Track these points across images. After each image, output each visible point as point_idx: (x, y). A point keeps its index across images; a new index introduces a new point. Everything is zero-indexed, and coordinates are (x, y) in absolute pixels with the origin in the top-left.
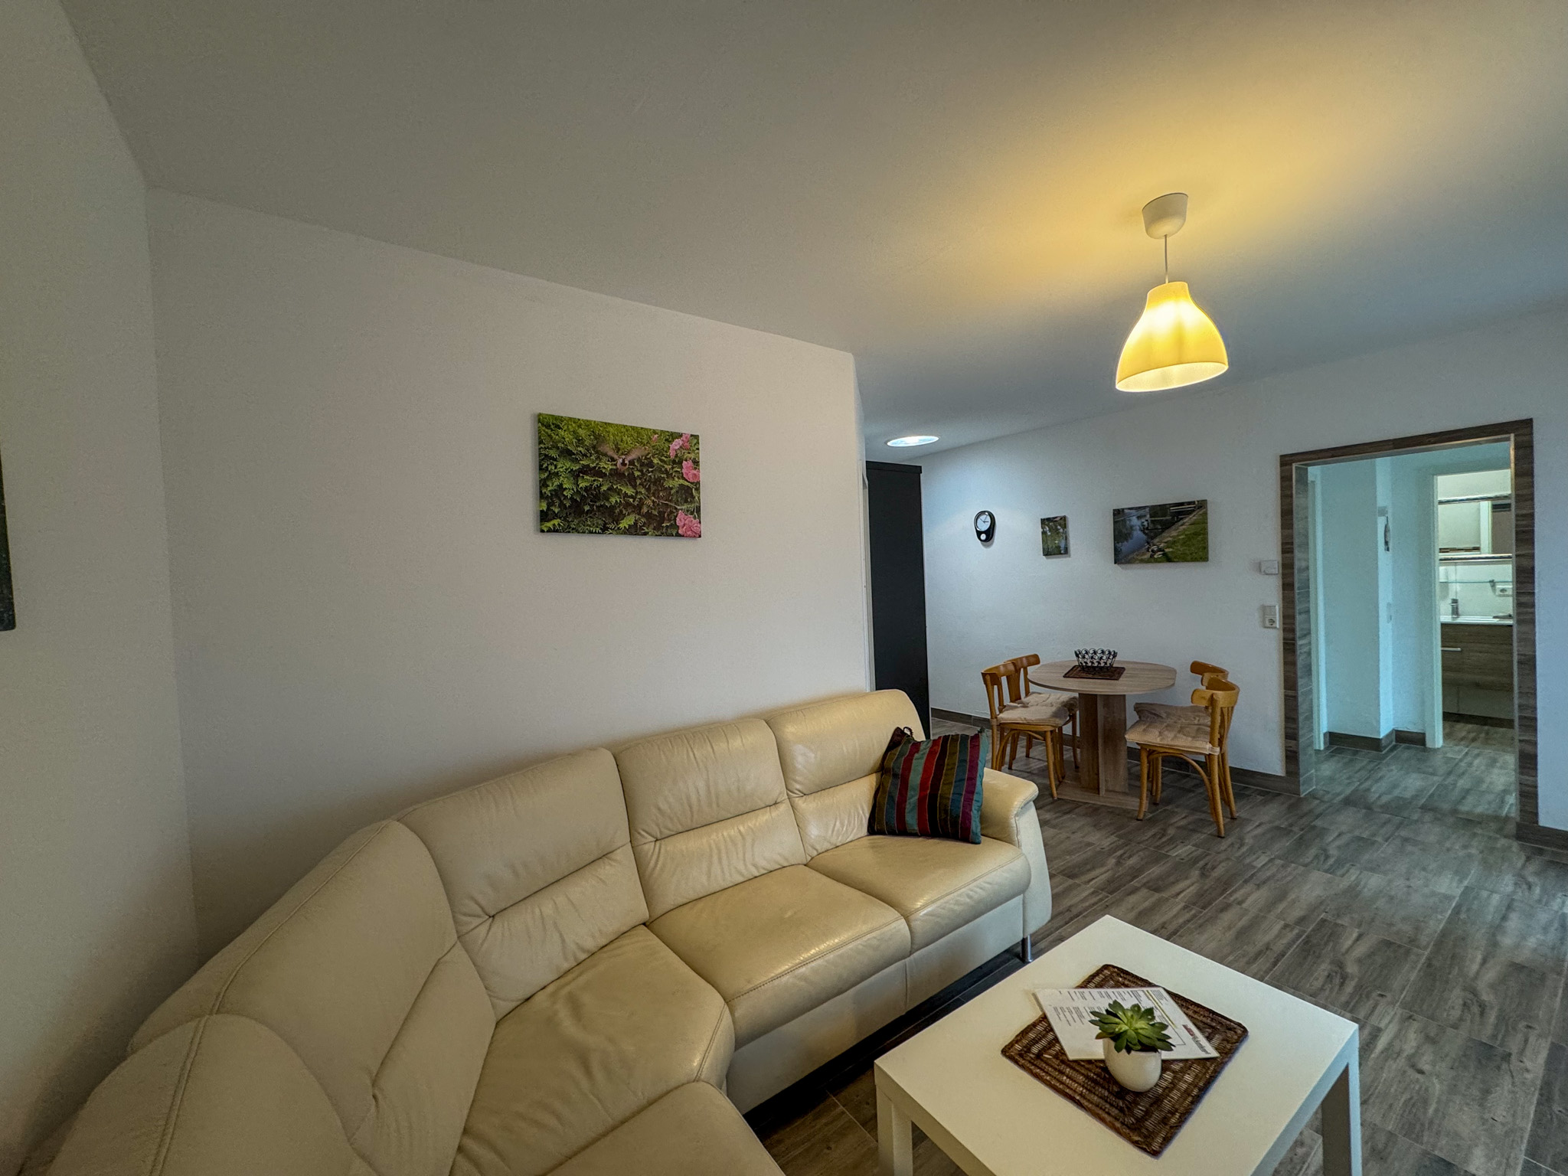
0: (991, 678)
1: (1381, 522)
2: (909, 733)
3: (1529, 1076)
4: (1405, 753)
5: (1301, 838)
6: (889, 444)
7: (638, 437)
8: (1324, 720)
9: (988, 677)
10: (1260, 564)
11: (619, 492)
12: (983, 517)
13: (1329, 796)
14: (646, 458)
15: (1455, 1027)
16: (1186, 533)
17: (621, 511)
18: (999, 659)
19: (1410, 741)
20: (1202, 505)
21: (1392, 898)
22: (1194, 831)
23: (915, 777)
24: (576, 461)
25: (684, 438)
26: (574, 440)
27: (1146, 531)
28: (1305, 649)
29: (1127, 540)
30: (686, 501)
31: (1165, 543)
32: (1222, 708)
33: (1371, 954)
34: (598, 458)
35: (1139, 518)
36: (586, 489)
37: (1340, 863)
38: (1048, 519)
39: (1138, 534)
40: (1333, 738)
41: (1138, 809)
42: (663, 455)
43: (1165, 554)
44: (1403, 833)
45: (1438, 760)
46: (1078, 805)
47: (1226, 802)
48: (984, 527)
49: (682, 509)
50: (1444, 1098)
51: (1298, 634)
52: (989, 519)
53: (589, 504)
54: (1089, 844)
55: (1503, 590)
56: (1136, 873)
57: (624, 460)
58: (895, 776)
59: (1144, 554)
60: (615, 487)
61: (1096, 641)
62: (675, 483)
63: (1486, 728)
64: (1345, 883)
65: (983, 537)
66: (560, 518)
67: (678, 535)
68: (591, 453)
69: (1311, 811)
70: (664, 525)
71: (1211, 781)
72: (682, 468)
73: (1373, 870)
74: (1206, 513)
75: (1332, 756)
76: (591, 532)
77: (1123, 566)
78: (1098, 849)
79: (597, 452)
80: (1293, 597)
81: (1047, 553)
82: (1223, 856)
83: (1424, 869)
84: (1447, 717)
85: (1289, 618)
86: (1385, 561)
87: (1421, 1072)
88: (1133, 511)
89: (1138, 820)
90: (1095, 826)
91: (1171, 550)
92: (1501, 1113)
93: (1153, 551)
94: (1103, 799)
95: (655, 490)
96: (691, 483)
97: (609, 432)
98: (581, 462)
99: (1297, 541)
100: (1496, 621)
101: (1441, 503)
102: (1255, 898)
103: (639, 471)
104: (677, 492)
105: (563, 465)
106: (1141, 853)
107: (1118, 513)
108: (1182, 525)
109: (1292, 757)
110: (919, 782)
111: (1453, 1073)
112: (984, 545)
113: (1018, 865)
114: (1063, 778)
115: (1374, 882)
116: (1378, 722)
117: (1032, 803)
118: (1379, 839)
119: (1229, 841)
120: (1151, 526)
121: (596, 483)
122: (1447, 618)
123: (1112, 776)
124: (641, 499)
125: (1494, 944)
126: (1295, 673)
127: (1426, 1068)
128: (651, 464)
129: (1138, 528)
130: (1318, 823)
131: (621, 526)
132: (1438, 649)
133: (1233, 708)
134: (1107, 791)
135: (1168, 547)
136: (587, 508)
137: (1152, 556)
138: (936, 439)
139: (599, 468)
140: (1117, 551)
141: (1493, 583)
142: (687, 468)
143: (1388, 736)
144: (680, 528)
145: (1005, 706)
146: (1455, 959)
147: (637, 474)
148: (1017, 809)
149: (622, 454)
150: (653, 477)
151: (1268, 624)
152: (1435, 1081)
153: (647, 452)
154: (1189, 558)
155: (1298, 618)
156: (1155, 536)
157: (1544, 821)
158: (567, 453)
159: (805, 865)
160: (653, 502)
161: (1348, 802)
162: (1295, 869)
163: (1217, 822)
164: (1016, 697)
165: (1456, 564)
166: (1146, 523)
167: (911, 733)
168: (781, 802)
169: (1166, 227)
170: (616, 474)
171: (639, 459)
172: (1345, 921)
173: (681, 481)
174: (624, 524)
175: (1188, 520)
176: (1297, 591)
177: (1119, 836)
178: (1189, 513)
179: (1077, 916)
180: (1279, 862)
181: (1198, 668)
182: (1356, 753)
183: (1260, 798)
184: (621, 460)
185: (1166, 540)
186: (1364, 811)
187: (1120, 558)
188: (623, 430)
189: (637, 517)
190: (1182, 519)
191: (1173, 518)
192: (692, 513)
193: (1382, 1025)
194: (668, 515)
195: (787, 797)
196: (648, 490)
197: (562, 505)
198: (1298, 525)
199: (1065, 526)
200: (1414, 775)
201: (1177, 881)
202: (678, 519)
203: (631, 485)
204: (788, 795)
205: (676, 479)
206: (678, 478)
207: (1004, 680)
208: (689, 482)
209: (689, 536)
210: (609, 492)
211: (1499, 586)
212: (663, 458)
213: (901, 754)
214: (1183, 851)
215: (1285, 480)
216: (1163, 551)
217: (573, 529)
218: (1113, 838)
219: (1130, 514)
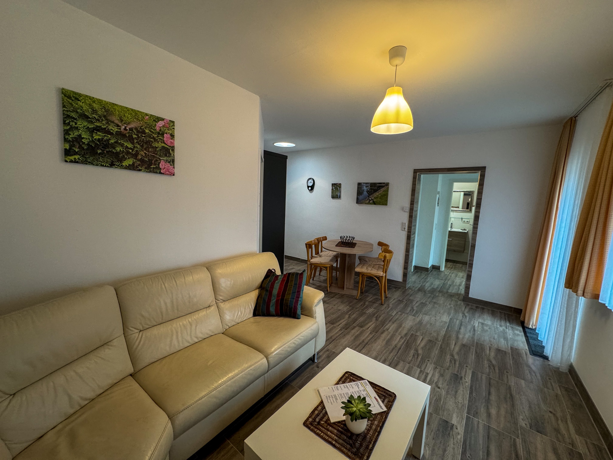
0: (309, 246)
1: (438, 196)
2: (274, 271)
3: (467, 384)
4: (435, 272)
5: (406, 303)
6: (275, 144)
7: (135, 115)
8: (414, 262)
9: (308, 245)
10: (403, 207)
11: (122, 145)
12: (310, 181)
13: (414, 288)
14: (140, 128)
15: (448, 369)
16: (381, 194)
17: (124, 156)
18: (312, 238)
19: (436, 268)
20: (387, 184)
21: (431, 324)
22: (374, 303)
23: (275, 291)
24: (92, 122)
25: (165, 121)
26: (90, 110)
27: (368, 192)
28: (413, 239)
29: (361, 195)
30: (166, 156)
31: (374, 197)
32: (387, 260)
33: (425, 345)
34: (107, 123)
35: (366, 187)
36: (99, 140)
37: (417, 312)
38: (334, 184)
39: (365, 193)
40: (416, 267)
41: (356, 295)
42: (152, 128)
43: (373, 202)
44: (434, 301)
45: (442, 275)
46: (336, 294)
47: (385, 292)
48: (310, 184)
49: (163, 160)
50: (445, 397)
51: (412, 233)
52: (312, 181)
53: (101, 149)
54: (340, 310)
55: (464, 221)
56: (355, 320)
57: (125, 127)
58: (267, 290)
59: (366, 201)
60: (119, 142)
61: (347, 233)
62: (160, 145)
63: (455, 264)
64: (418, 320)
65: (310, 188)
66: (79, 155)
67: (160, 173)
68: (102, 120)
69: (409, 294)
70: (152, 167)
71: (381, 285)
72: (163, 137)
73: (426, 314)
74: (388, 188)
75: (415, 274)
76: (103, 166)
77: (359, 205)
78: (343, 312)
79: (107, 120)
80: (412, 220)
81: (333, 197)
82: (383, 312)
83: (439, 313)
84: (447, 261)
85: (410, 227)
86: (437, 208)
87: (439, 388)
88: (364, 184)
89: (356, 299)
90: (342, 302)
91: (376, 200)
92: (460, 399)
93: (370, 200)
94: (346, 292)
95: (147, 147)
96: (169, 146)
97: (115, 109)
98: (95, 124)
99: (415, 201)
100: (461, 231)
101: (454, 191)
102: (392, 327)
103: (136, 135)
104: (161, 150)
105: (81, 124)
106: (357, 313)
107: (359, 184)
108: (381, 191)
109: (405, 275)
110: (276, 293)
111: (448, 386)
112: (310, 192)
113: (315, 327)
114: (332, 283)
115: (426, 318)
116: (429, 262)
117: (322, 300)
118: (428, 303)
119: (385, 306)
120: (370, 190)
121: (106, 138)
122: (449, 229)
123: (349, 283)
124: (137, 151)
125: (457, 338)
126: (409, 247)
127: (440, 386)
128: (144, 132)
129: (365, 191)
130: (411, 298)
131: (124, 164)
132: (447, 239)
133: (391, 259)
134: (347, 288)
135: (375, 199)
136: (99, 151)
137: (369, 202)
138: (294, 145)
139: (108, 129)
140: (357, 199)
141: (462, 218)
142: (167, 138)
143: (430, 267)
144: (162, 169)
145: (313, 256)
146: (448, 345)
147: (134, 136)
148: (316, 304)
149: (125, 123)
150: (145, 140)
151: (403, 229)
152: (443, 391)
153: (141, 125)
154: (381, 204)
155: (413, 228)
156: (371, 194)
157: (470, 296)
158: (84, 117)
159: (222, 333)
160: (145, 153)
161: (419, 290)
162: (404, 315)
163: (382, 300)
164: (317, 253)
165: (453, 212)
166: (368, 189)
167: (275, 271)
168: (212, 306)
169: (397, 61)
170: (120, 134)
171: (136, 129)
172: (418, 334)
173: (163, 145)
174: (126, 163)
175: (382, 189)
176: (413, 218)
177: (350, 306)
178: (383, 187)
179: (334, 340)
180: (400, 313)
181: (380, 244)
182: (421, 273)
183: (394, 289)
184: (124, 127)
185: (374, 196)
186: (424, 293)
187: (358, 201)
188: (125, 109)
189: (135, 160)
190: (380, 189)
191: (378, 188)
192: (169, 162)
193: (428, 372)
194: (154, 162)
195: (215, 303)
196: (142, 146)
197: (80, 147)
198: (416, 195)
199: (340, 187)
200: (437, 280)
201: (368, 323)
202: (160, 165)
203: (131, 142)
204: (216, 302)
205: (160, 143)
206: (161, 143)
207: (313, 246)
208: (168, 146)
209: (167, 174)
210: (115, 144)
211: (463, 220)
212: (152, 130)
213: (270, 281)
214: (370, 311)
215: (414, 178)
216: (373, 200)
217: (89, 162)
218: (348, 307)
219: (363, 185)
